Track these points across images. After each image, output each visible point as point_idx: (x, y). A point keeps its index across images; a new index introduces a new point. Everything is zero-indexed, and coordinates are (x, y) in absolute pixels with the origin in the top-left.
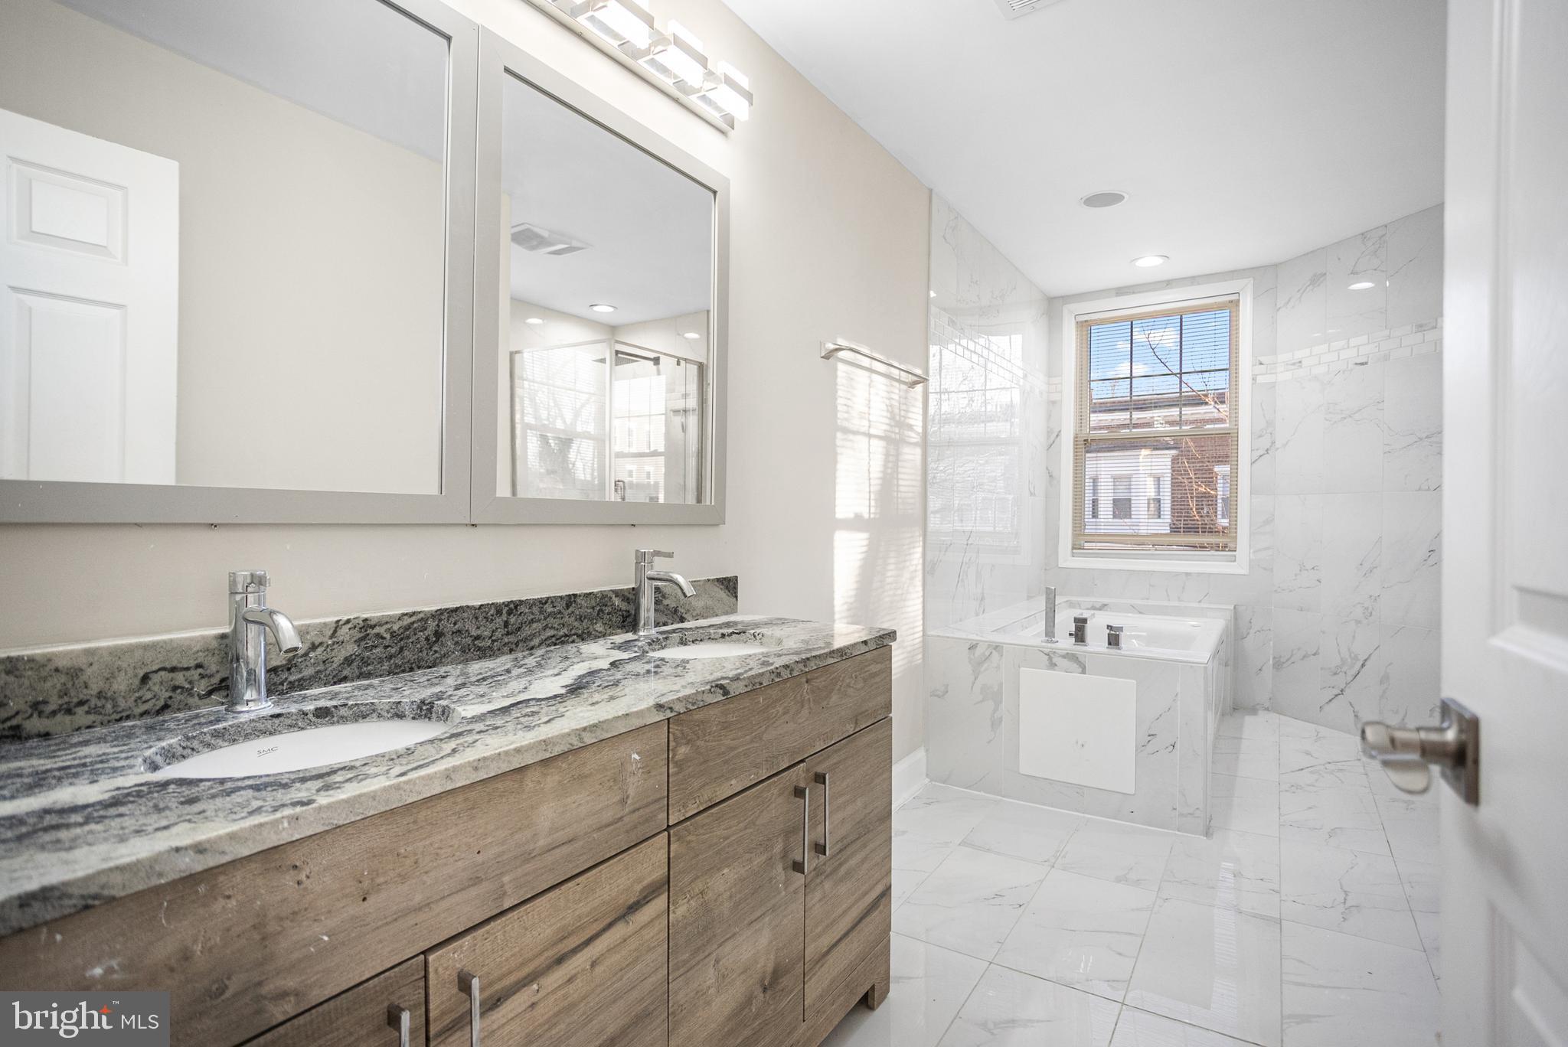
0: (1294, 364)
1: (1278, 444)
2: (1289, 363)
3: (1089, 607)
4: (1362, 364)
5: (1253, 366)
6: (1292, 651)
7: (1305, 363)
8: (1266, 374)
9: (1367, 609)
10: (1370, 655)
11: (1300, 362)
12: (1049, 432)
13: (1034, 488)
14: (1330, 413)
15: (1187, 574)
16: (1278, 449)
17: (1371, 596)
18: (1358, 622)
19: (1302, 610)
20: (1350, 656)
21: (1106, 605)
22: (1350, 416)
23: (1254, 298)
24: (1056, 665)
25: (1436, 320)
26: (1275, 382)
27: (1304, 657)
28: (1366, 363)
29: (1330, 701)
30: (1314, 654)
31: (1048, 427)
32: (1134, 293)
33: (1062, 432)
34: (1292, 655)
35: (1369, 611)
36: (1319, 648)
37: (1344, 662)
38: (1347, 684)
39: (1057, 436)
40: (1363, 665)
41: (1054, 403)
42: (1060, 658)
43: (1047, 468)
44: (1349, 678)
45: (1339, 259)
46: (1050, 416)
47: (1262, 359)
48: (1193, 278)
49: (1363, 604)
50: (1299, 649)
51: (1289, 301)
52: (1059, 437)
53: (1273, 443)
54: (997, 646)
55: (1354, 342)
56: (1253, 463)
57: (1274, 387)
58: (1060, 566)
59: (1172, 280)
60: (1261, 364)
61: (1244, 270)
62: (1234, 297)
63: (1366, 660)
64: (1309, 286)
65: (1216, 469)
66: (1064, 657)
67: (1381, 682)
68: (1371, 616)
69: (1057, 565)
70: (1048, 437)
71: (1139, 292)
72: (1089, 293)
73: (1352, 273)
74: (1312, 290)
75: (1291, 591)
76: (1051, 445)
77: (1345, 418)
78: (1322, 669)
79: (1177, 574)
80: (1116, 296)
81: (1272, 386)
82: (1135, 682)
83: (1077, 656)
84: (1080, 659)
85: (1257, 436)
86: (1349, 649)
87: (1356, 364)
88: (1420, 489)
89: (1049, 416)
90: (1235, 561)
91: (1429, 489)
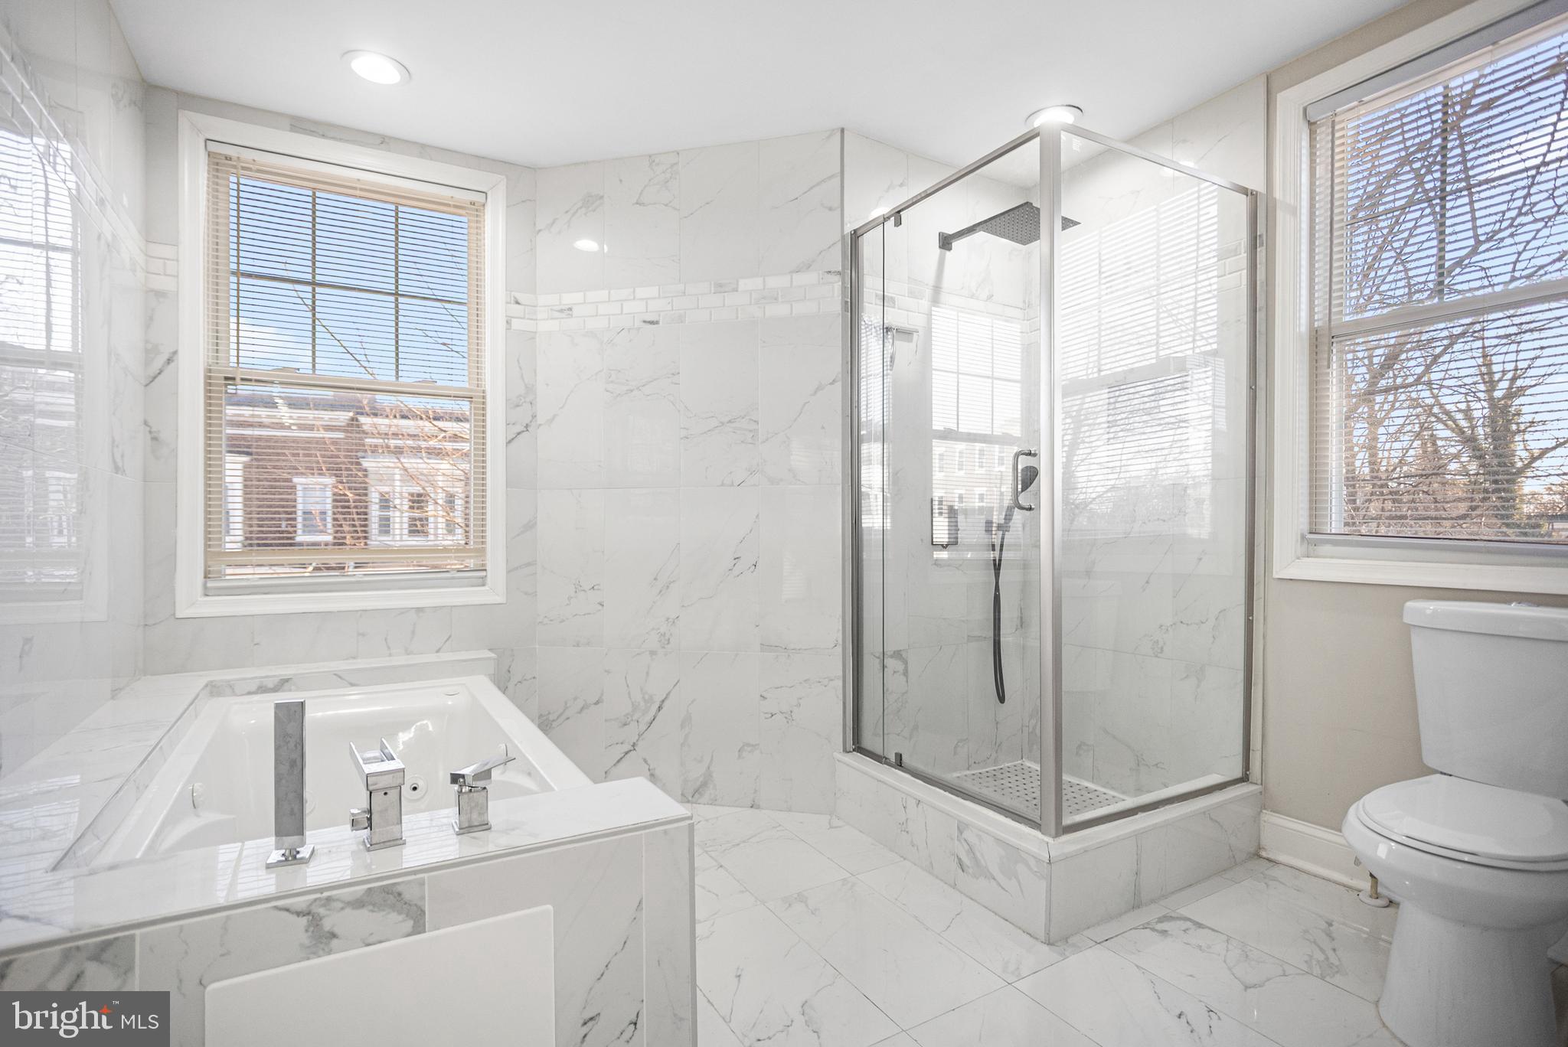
0: (561, 311)
1: (540, 420)
2: (555, 308)
3: (254, 688)
4: (652, 323)
5: (507, 303)
6: (566, 703)
7: (576, 311)
8: (524, 318)
9: (664, 635)
10: (668, 694)
11: (570, 309)
12: (150, 351)
13: (122, 456)
14: (612, 382)
15: (419, 610)
16: (540, 425)
17: (668, 619)
18: (653, 653)
19: (578, 645)
20: (643, 698)
21: (287, 680)
22: (638, 388)
23: (507, 207)
24: (334, 935)
25: (738, 282)
26: (536, 332)
27: (582, 709)
28: (657, 323)
29: (618, 761)
30: (597, 703)
31: (147, 342)
32: (323, 136)
33: (180, 353)
34: (566, 708)
35: (667, 638)
36: (602, 694)
37: (635, 707)
38: (640, 735)
39: (169, 361)
40: (660, 708)
41: (160, 294)
42: (348, 911)
43: (146, 423)
44: (643, 727)
45: (621, 181)
46: (151, 318)
47: (520, 297)
48: (423, 146)
49: (659, 629)
50: (575, 699)
51: (554, 223)
52: (172, 365)
53: (534, 416)
54: (105, 946)
55: (641, 292)
56: (509, 442)
57: (534, 338)
58: (179, 615)
59: (390, 138)
60: (517, 303)
61: (494, 160)
62: (478, 198)
63: (663, 701)
64: (581, 208)
65: (296, 480)
66: (358, 904)
67: (682, 726)
68: (668, 643)
69: (174, 614)
70: (147, 363)
71: (333, 138)
72: (235, 104)
73: (637, 203)
74: (585, 214)
75: (563, 621)
76: (155, 378)
77: (632, 391)
78: (606, 721)
79: (403, 611)
80: (291, 130)
81: (532, 336)
82: (550, 907)
83: (400, 888)
84: (407, 896)
85: (513, 404)
86: (642, 690)
87: (645, 322)
88: (723, 485)
89: (149, 321)
90: (484, 585)
91: (732, 485)
